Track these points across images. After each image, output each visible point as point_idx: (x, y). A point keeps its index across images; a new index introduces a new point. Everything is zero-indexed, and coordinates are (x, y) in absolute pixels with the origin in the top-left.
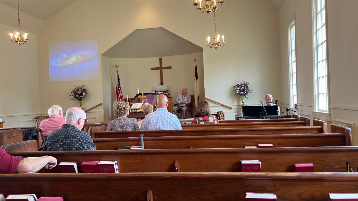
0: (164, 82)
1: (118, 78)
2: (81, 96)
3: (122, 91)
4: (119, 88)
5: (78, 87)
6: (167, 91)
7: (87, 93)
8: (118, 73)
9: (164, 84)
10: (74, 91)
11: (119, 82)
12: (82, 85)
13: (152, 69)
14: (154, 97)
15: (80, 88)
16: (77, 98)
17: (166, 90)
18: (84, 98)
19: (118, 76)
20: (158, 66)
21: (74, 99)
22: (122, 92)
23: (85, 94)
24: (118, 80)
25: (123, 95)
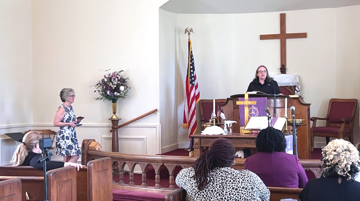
0: (288, 66)
1: (192, 56)
2: (115, 93)
3: (197, 84)
4: (191, 78)
5: (111, 74)
6: (295, 87)
7: (127, 87)
8: (192, 45)
9: (288, 71)
10: (102, 81)
11: (193, 64)
12: (118, 71)
13: (263, 37)
14: (270, 102)
15: (115, 75)
16: (107, 97)
17: (291, 85)
18: (123, 97)
19: (192, 52)
20: (277, 31)
21: (101, 99)
22: (197, 87)
23: (125, 89)
24: (191, 61)
25: (199, 93)
